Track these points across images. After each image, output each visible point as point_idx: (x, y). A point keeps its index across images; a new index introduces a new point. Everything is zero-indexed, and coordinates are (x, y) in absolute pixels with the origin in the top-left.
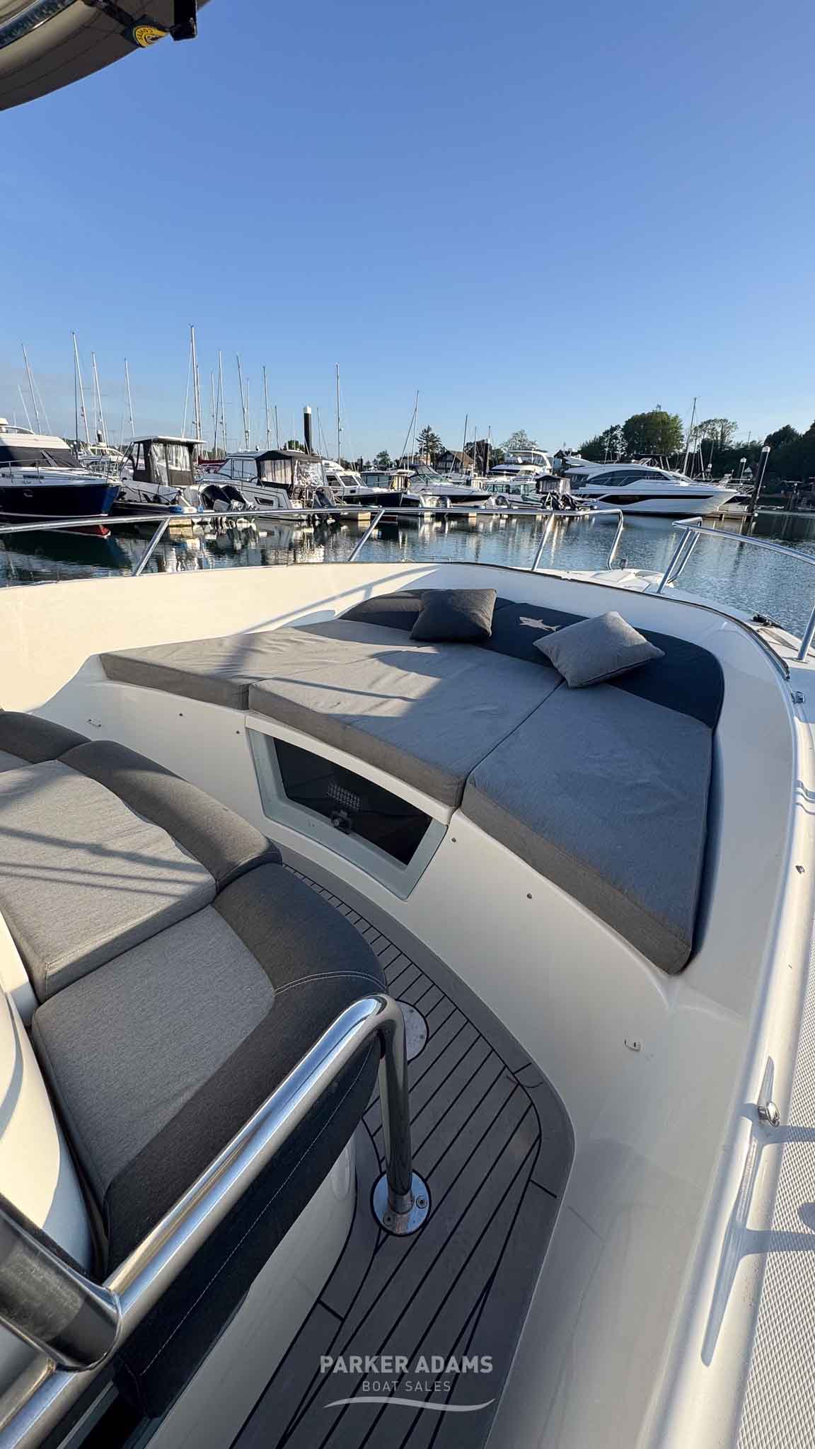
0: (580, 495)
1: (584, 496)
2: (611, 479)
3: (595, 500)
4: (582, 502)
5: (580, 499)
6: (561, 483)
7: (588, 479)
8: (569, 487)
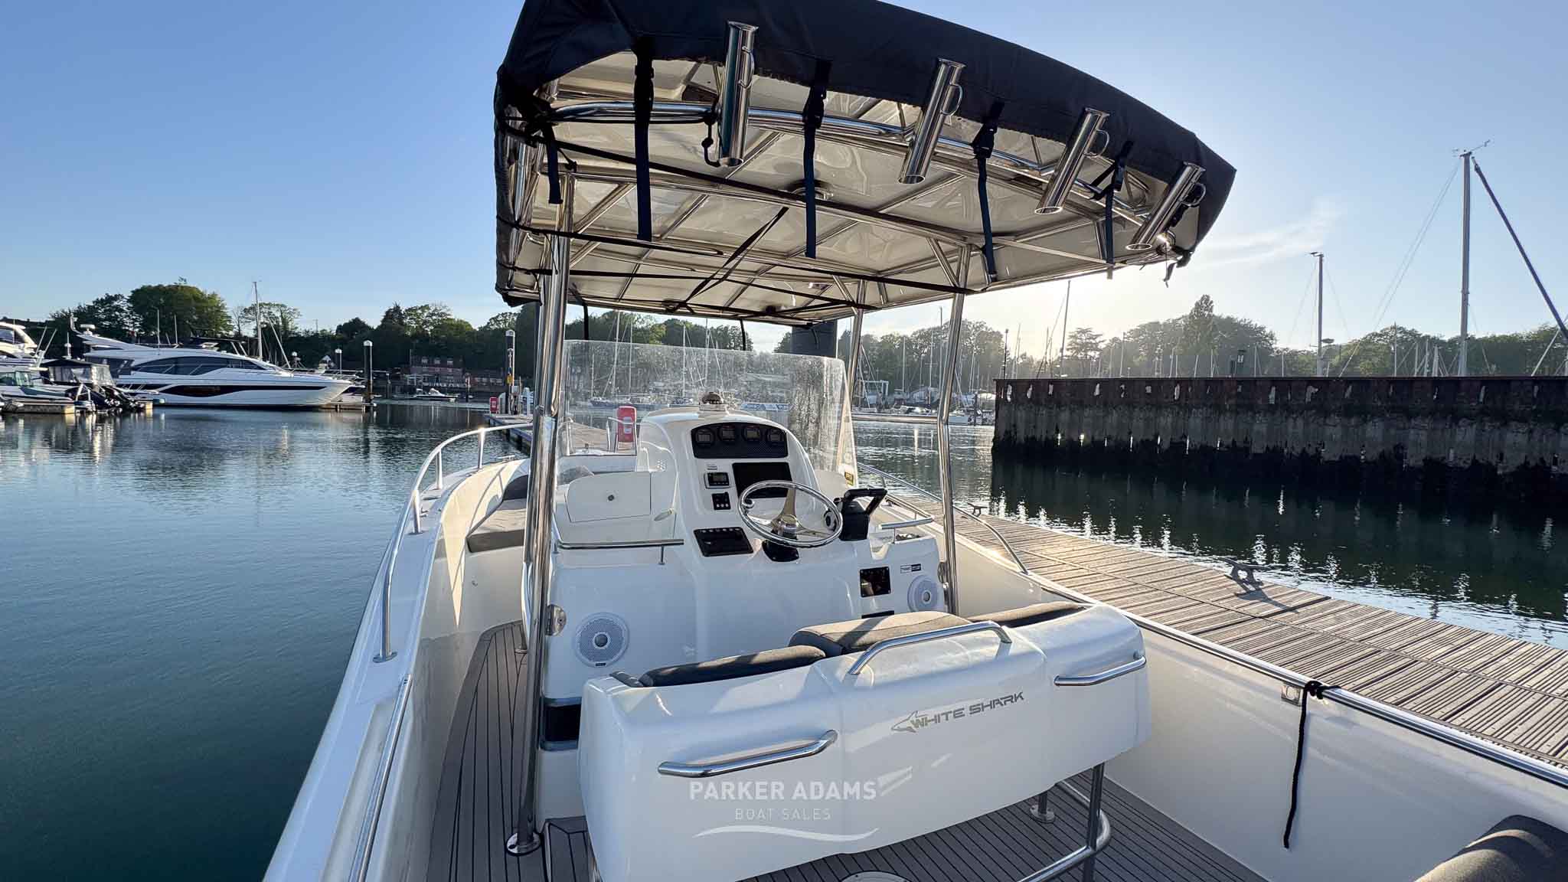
0: (127, 386)
1: (135, 387)
2: (176, 366)
3: (156, 391)
4: (133, 395)
5: (128, 390)
6: (95, 370)
7: (133, 365)
8: (108, 374)
